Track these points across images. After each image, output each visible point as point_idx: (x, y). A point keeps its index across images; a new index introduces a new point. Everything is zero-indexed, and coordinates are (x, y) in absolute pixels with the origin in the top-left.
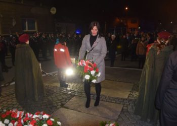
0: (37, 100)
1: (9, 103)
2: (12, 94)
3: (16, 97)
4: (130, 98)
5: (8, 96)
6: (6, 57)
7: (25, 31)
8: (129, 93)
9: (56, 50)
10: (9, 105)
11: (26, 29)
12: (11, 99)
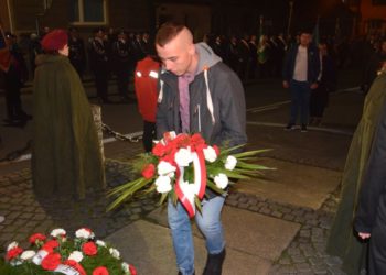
0: (83, 197)
1: (13, 201)
2: (25, 181)
3: (34, 188)
4: (326, 209)
5: (14, 183)
6: (22, 90)
7: (76, 24)
8: (328, 196)
9: (139, 74)
10: (12, 205)
11: (78, 20)
12: (22, 191)
